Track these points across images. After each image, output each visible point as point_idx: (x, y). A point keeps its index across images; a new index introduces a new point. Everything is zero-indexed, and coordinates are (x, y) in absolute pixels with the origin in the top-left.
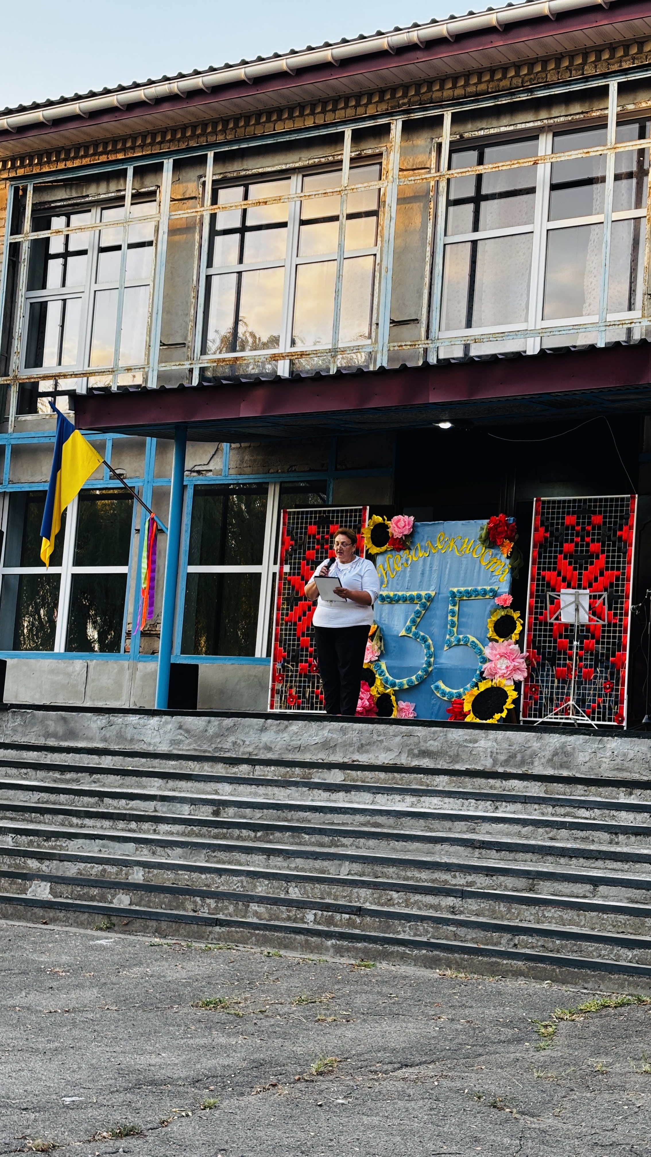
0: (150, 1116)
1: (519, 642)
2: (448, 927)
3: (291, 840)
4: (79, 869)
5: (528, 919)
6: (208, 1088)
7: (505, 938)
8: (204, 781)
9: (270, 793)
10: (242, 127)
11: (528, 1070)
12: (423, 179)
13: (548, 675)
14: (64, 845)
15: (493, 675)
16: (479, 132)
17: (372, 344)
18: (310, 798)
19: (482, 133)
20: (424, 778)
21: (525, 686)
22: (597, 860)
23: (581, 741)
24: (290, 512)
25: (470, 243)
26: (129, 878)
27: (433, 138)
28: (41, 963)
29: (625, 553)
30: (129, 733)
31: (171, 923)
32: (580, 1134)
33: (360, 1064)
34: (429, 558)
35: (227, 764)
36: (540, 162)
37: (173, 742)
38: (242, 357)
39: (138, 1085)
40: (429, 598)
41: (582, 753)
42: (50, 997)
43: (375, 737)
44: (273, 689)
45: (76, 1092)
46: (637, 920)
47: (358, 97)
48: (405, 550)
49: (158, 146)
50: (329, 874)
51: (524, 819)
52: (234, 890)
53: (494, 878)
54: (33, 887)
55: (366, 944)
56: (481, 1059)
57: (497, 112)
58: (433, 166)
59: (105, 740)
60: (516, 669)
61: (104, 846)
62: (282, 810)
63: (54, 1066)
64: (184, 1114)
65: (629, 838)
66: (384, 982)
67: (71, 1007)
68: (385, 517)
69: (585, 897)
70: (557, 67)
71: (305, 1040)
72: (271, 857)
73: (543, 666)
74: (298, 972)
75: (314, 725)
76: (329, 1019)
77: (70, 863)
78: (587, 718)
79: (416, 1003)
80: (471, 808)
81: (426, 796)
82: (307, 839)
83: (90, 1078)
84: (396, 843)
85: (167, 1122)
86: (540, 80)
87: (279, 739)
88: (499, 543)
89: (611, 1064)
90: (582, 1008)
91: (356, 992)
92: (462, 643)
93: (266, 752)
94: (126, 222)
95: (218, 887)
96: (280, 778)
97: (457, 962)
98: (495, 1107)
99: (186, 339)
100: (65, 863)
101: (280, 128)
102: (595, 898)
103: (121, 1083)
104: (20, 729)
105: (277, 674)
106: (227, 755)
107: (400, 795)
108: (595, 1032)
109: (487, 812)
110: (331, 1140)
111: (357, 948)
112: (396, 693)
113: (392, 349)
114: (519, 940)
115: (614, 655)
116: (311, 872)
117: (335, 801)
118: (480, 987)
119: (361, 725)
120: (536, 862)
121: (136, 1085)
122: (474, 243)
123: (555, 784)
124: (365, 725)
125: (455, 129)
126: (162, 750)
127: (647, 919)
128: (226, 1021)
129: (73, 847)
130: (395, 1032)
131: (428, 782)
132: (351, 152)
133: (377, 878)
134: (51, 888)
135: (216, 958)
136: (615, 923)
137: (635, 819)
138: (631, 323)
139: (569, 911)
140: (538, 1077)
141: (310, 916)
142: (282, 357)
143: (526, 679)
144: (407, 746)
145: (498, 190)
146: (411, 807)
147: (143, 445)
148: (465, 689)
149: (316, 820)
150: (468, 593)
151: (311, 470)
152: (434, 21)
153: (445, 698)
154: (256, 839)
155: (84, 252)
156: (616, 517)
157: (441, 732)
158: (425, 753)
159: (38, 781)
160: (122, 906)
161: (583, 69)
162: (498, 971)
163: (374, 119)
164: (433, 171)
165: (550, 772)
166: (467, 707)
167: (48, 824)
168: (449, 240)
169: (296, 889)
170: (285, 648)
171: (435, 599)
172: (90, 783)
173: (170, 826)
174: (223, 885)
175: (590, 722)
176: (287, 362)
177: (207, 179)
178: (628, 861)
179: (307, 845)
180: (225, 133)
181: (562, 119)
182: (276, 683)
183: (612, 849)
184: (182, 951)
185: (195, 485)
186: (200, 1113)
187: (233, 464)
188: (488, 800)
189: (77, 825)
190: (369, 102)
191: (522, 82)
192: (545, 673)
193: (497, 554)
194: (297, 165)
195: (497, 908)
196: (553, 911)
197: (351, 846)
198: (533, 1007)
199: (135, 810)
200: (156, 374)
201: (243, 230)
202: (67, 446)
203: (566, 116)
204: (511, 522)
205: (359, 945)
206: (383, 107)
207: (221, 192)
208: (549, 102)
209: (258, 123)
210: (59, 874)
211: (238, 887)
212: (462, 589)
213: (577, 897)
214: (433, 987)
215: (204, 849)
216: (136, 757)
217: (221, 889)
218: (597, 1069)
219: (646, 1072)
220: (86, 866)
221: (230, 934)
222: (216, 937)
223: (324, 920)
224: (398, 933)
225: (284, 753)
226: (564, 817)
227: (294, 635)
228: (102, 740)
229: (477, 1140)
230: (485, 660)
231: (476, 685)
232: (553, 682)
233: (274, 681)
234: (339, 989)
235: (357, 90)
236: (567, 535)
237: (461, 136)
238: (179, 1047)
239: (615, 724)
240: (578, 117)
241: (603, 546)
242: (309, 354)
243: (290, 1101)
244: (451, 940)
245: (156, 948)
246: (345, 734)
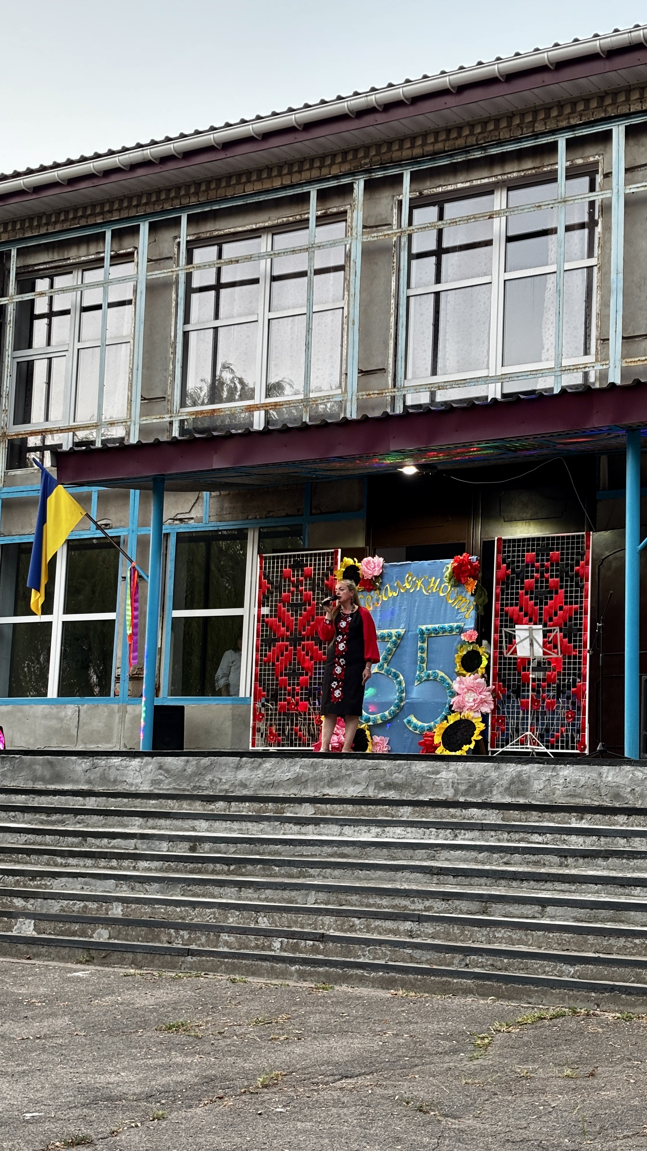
0: (102, 1127)
1: (486, 676)
2: (405, 950)
3: (263, 872)
4: (62, 906)
5: (480, 940)
6: (159, 1102)
7: (457, 958)
8: (182, 819)
9: (244, 828)
10: (213, 189)
11: (457, 1078)
12: (385, 235)
13: (513, 707)
14: (49, 884)
15: (461, 708)
16: (438, 189)
17: (342, 393)
18: (282, 832)
19: (440, 190)
20: (389, 809)
21: (493, 718)
22: (546, 882)
23: (536, 770)
24: (266, 557)
25: (433, 295)
26: (109, 913)
27: (394, 196)
28: (20, 994)
29: (582, 588)
30: (112, 774)
31: (146, 955)
32: (495, 1132)
33: (303, 1077)
34: (399, 597)
35: (204, 801)
36: (495, 216)
37: (154, 782)
38: (219, 409)
39: (95, 1101)
40: (399, 636)
41: (536, 782)
42: (23, 1026)
43: (344, 771)
44: (254, 728)
45: (37, 1109)
46: (580, 938)
47: (322, 158)
48: (375, 590)
49: (134, 210)
50: (297, 903)
51: (480, 845)
52: (207, 921)
53: (450, 902)
54: (18, 925)
55: (327, 968)
56: (417, 1069)
57: (454, 170)
58: (395, 222)
59: (89, 782)
60: (483, 702)
61: (86, 884)
62: (255, 844)
63: (20, 1086)
64: (133, 1125)
65: (577, 860)
66: (338, 1003)
67: (42, 1033)
68: (355, 559)
69: (534, 917)
70: (509, 126)
71: (257, 1057)
72: (243, 889)
73: (509, 697)
74: (259, 996)
75: (286, 762)
76: (282, 1038)
77: (53, 901)
78: (543, 747)
79: (366, 1021)
80: (432, 837)
81: (391, 826)
82: (277, 871)
83: (51, 1096)
84: (360, 872)
85: (117, 1132)
86: (494, 138)
87: (254, 776)
88: (463, 582)
89: (536, 1070)
90: (519, 1020)
91: (312, 1013)
92: (431, 678)
93: (241, 789)
94: (105, 284)
95: (192, 919)
96: (254, 813)
97: (411, 982)
98: (421, 1111)
99: (166, 393)
100: (49, 900)
101: (249, 189)
102: (544, 918)
103: (80, 1099)
104: (9, 774)
105: (257, 713)
106: (205, 793)
107: (366, 826)
108: (528, 1041)
109: (447, 840)
110: (265, 1144)
111: (319, 973)
112: (370, 728)
113: (360, 398)
114: (470, 961)
115: (574, 686)
116: (280, 902)
117: (305, 834)
118: (427, 1005)
119: (330, 760)
120: (490, 886)
121: (93, 1101)
122: (437, 294)
123: (511, 812)
124: (333, 760)
125: (415, 187)
126: (143, 790)
127: (589, 937)
128: (186, 1043)
129: (57, 886)
130: (341, 1047)
131: (393, 812)
132: (317, 211)
133: (341, 905)
134: (35, 925)
135: (184, 985)
136: (560, 942)
137: (584, 842)
138: (585, 368)
139: (517, 931)
140: (466, 1083)
141: (277, 944)
142: (257, 407)
143: (493, 711)
144: (373, 779)
145: (458, 243)
146: (376, 837)
147: (127, 496)
148: (436, 723)
149: (286, 853)
150: (436, 630)
151: (287, 515)
152: (390, 85)
153: (417, 732)
154: (229, 873)
155: (66, 312)
156: (573, 554)
157: (405, 765)
158: (390, 786)
159: (26, 824)
160: (101, 940)
161: (533, 126)
162: (449, 990)
163: (337, 179)
164: (395, 227)
165: (508, 800)
166: (438, 739)
167: (34, 864)
168: (411, 292)
169: (265, 919)
170: (264, 688)
171: (405, 636)
172: (75, 824)
173: (148, 862)
174: (196, 917)
175: (546, 750)
176: (263, 413)
177: (181, 240)
178: (575, 883)
179: (277, 877)
180: (198, 195)
181: (515, 174)
182: (257, 722)
183: (561, 872)
184: (153, 980)
185: (177, 533)
186: (148, 1123)
187: (213, 512)
188: (448, 829)
189: (61, 864)
190: (333, 163)
191: (477, 140)
192: (510, 705)
193: (462, 592)
194: (267, 224)
195: (451, 930)
196: (503, 931)
197: (318, 876)
198: (473, 1021)
199: (117, 848)
200: (137, 427)
201: (218, 287)
202: (51, 501)
203: (519, 171)
204: (475, 561)
205: (321, 969)
206: (346, 168)
207: (197, 252)
208: (503, 159)
209: (228, 185)
210: (44, 912)
211: (210, 919)
212: (430, 626)
213: (527, 918)
214: (384, 1005)
215: (180, 883)
216: (119, 797)
217: (196, 920)
218: (522, 1075)
219: (568, 1076)
220: (68, 903)
221: (201, 963)
222: (188, 966)
223: (289, 947)
224: (359, 957)
225: (259, 790)
226: (519, 843)
227: (273, 675)
228: (87, 782)
229: (399, 1140)
230: (454, 694)
231: (446, 718)
232: (518, 713)
233: (254, 720)
234: (296, 1011)
235: (321, 152)
236: (527, 572)
237: (421, 193)
238: (137, 1067)
239: (578, 751)
240: (530, 172)
241: (561, 581)
242: (282, 405)
243: (234, 1111)
244: (408, 962)
245: (129, 978)
246: (315, 770)
